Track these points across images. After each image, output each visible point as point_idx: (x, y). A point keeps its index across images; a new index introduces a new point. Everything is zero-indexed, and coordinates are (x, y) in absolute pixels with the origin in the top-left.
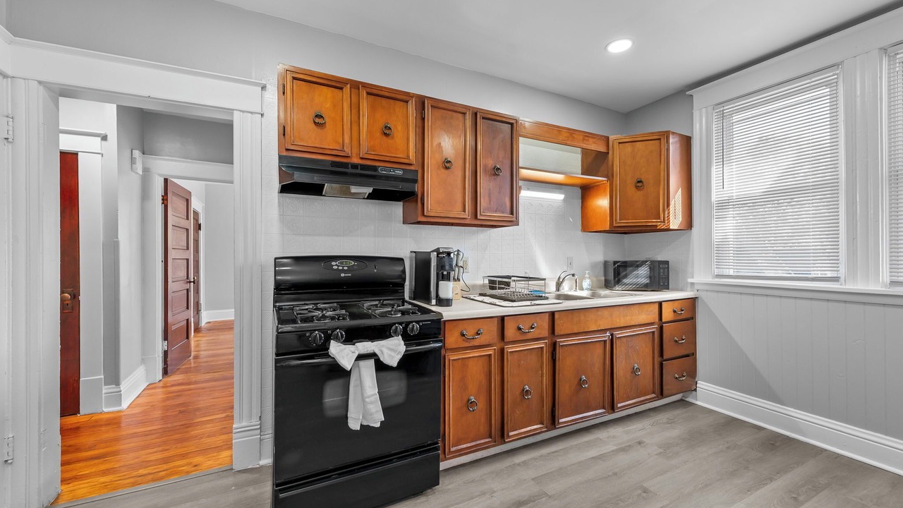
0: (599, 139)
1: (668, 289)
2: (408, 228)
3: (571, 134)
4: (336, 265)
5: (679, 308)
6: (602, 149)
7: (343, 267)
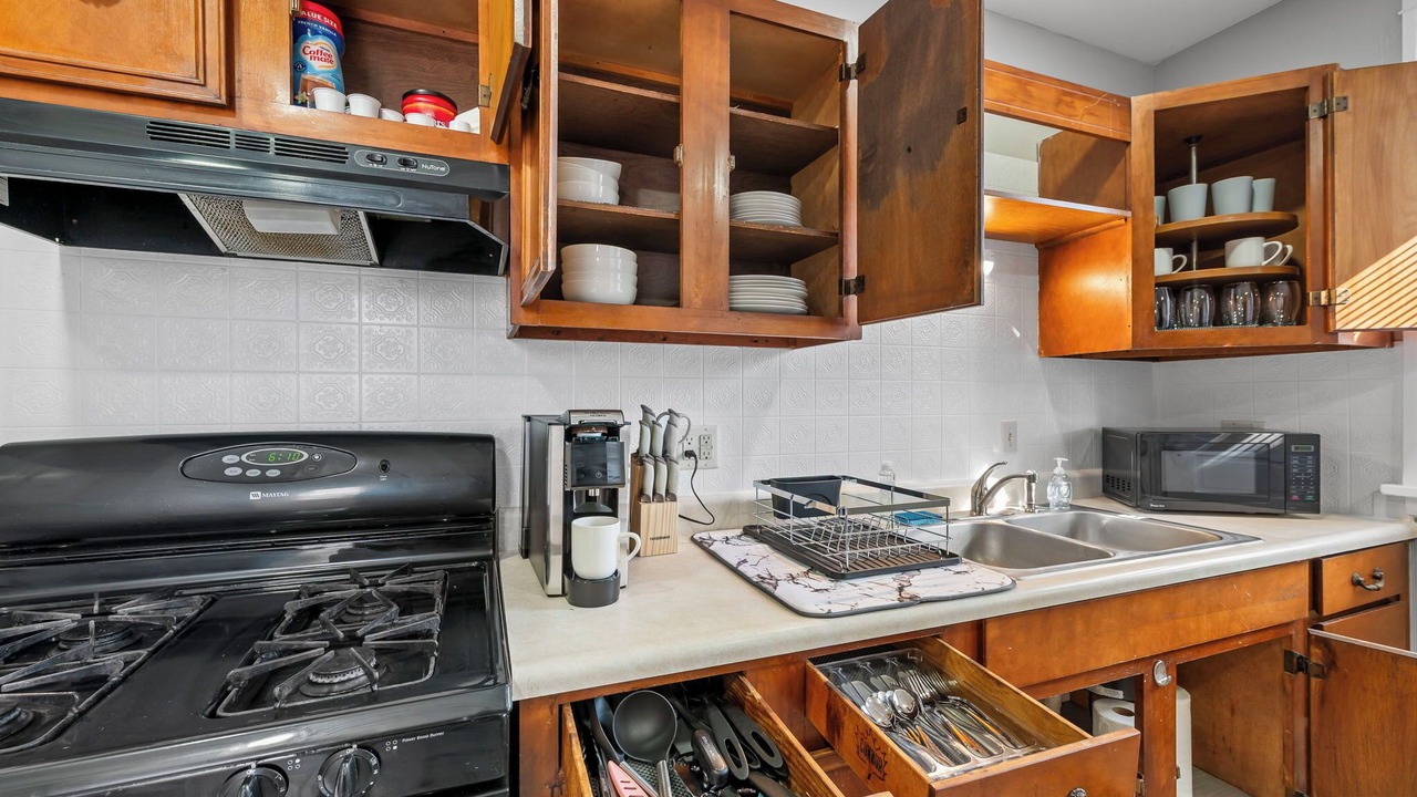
0: (1101, 103)
1: (1318, 512)
2: (523, 350)
3: (1023, 86)
4: (240, 464)
5: (1368, 571)
6: (1109, 129)
7: (264, 469)
